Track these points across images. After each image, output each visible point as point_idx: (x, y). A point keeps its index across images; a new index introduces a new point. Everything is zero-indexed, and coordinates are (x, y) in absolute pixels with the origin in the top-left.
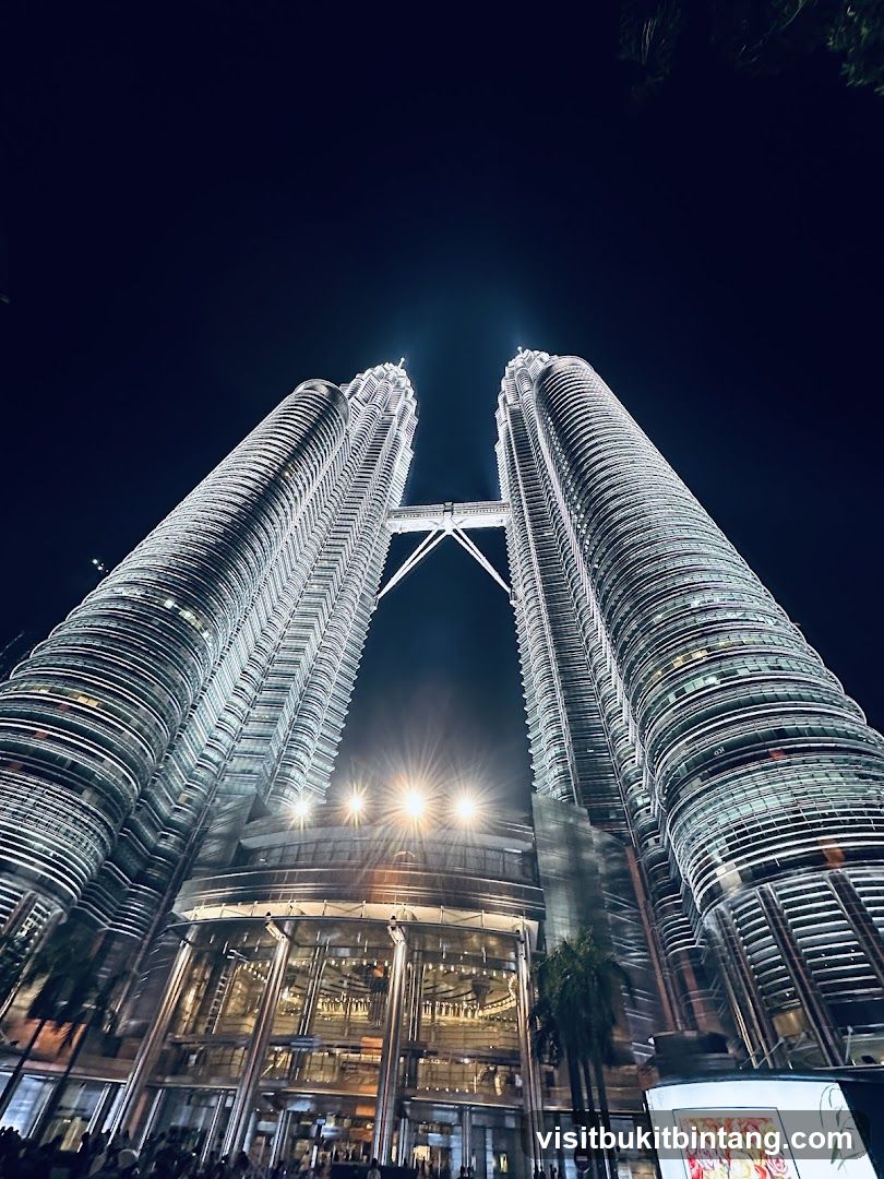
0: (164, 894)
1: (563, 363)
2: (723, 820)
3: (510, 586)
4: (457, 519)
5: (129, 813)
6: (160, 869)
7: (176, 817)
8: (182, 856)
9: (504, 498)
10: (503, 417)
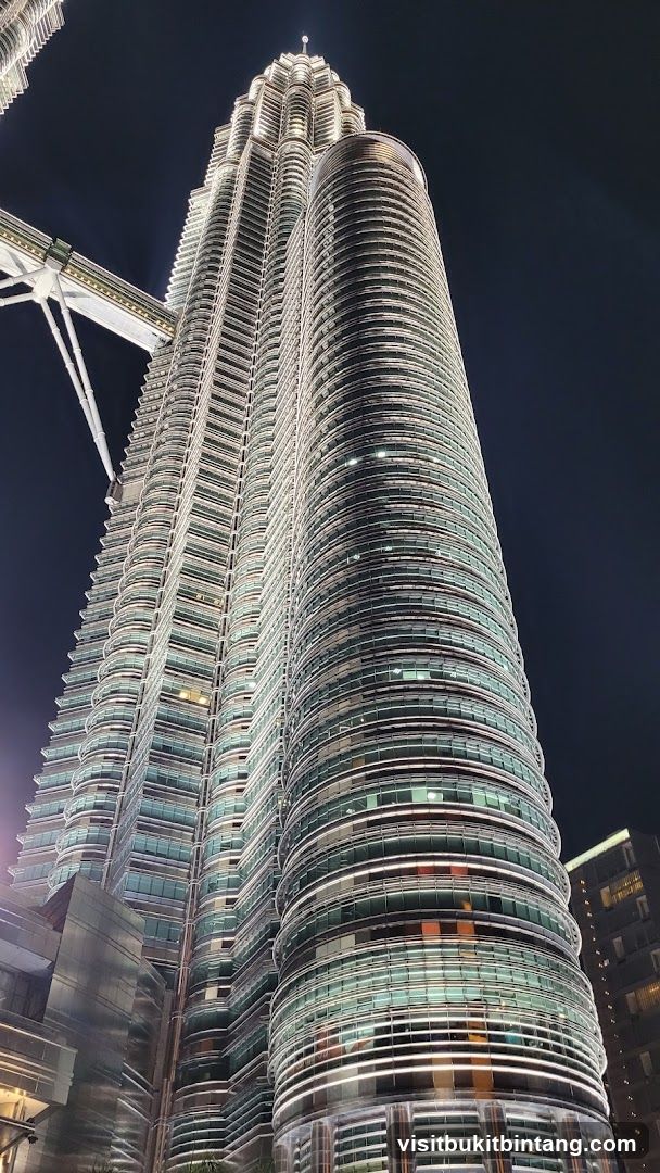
1: (389, 149)
2: (381, 1000)
3: (118, 470)
4: (69, 285)
9: (170, 303)
10: (231, 150)
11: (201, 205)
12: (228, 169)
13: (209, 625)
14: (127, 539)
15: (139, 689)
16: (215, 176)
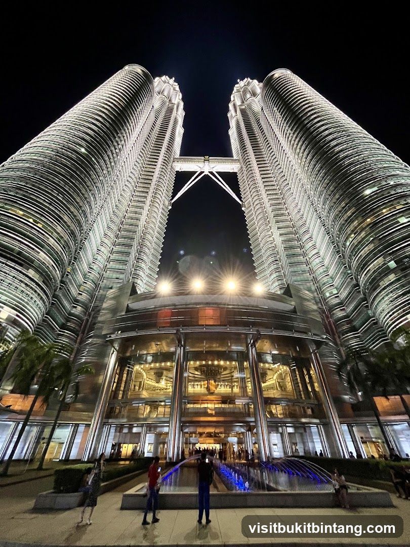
0: (78, 336)
3: (242, 200)
5: (55, 291)
6: (74, 323)
7: (79, 298)
8: (85, 318)
9: (235, 157)
10: (234, 114)
11: (233, 133)
12: (235, 119)
13: (286, 220)
14: (253, 219)
15: (272, 239)
16: (233, 124)
